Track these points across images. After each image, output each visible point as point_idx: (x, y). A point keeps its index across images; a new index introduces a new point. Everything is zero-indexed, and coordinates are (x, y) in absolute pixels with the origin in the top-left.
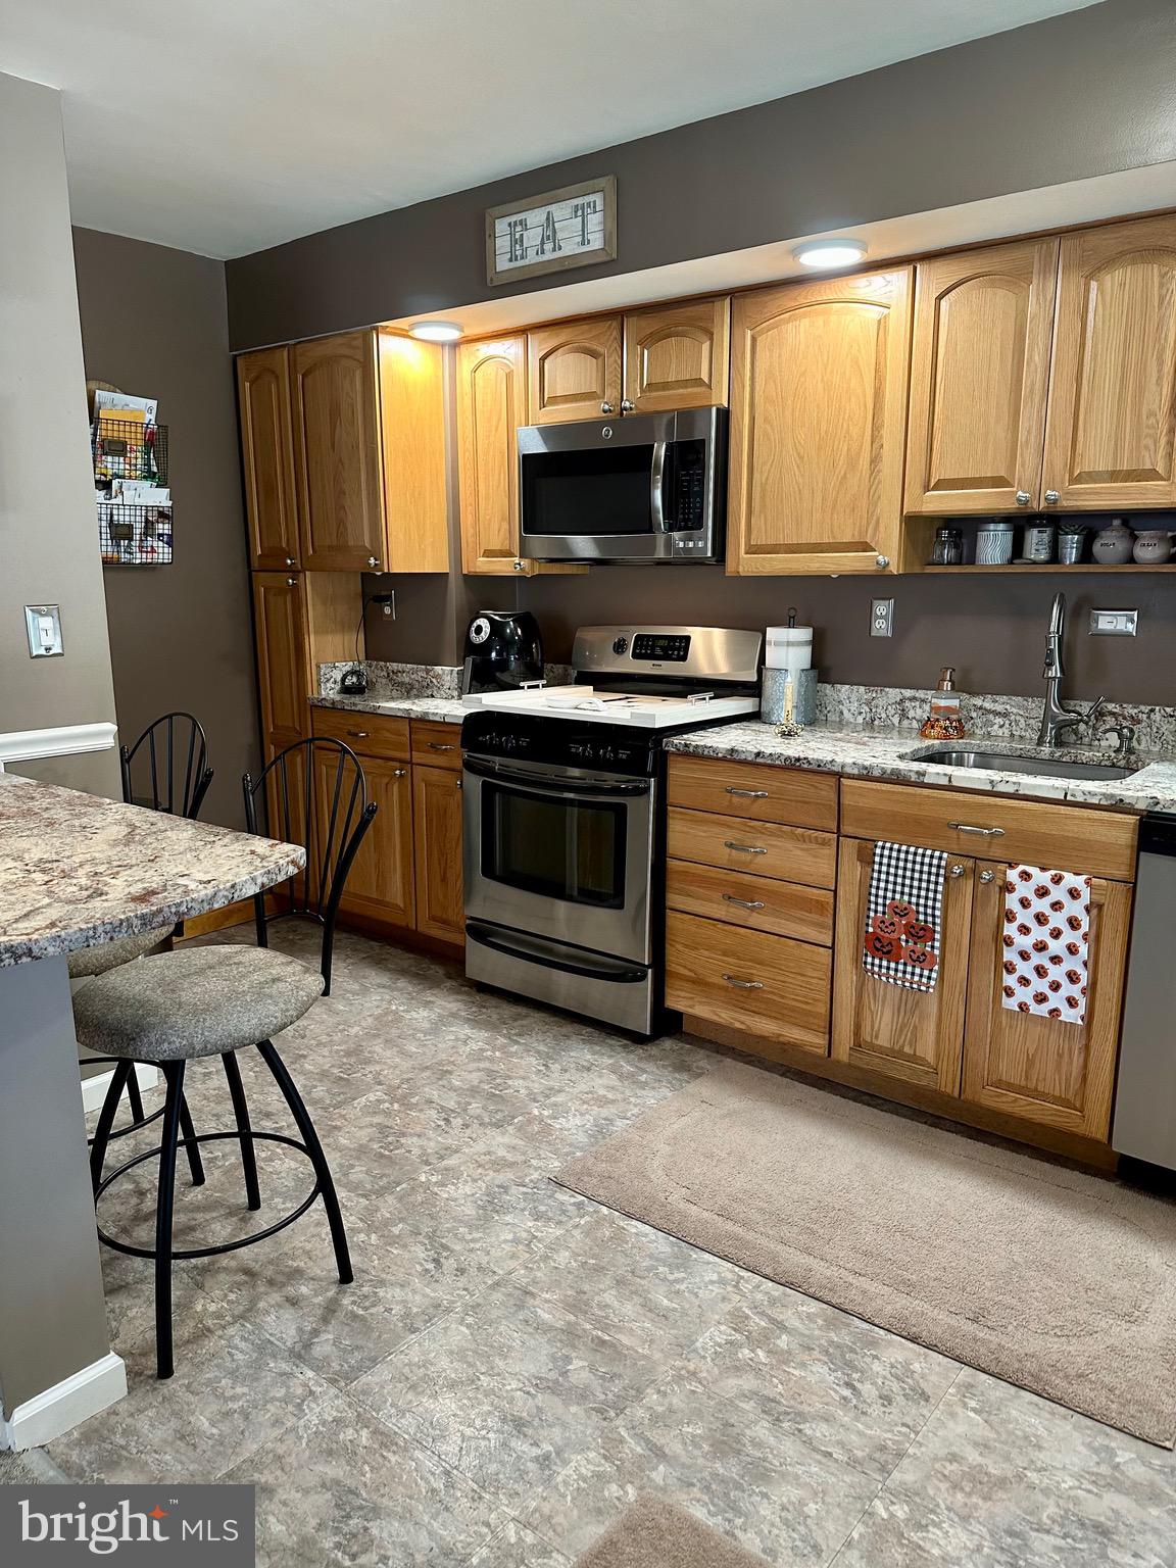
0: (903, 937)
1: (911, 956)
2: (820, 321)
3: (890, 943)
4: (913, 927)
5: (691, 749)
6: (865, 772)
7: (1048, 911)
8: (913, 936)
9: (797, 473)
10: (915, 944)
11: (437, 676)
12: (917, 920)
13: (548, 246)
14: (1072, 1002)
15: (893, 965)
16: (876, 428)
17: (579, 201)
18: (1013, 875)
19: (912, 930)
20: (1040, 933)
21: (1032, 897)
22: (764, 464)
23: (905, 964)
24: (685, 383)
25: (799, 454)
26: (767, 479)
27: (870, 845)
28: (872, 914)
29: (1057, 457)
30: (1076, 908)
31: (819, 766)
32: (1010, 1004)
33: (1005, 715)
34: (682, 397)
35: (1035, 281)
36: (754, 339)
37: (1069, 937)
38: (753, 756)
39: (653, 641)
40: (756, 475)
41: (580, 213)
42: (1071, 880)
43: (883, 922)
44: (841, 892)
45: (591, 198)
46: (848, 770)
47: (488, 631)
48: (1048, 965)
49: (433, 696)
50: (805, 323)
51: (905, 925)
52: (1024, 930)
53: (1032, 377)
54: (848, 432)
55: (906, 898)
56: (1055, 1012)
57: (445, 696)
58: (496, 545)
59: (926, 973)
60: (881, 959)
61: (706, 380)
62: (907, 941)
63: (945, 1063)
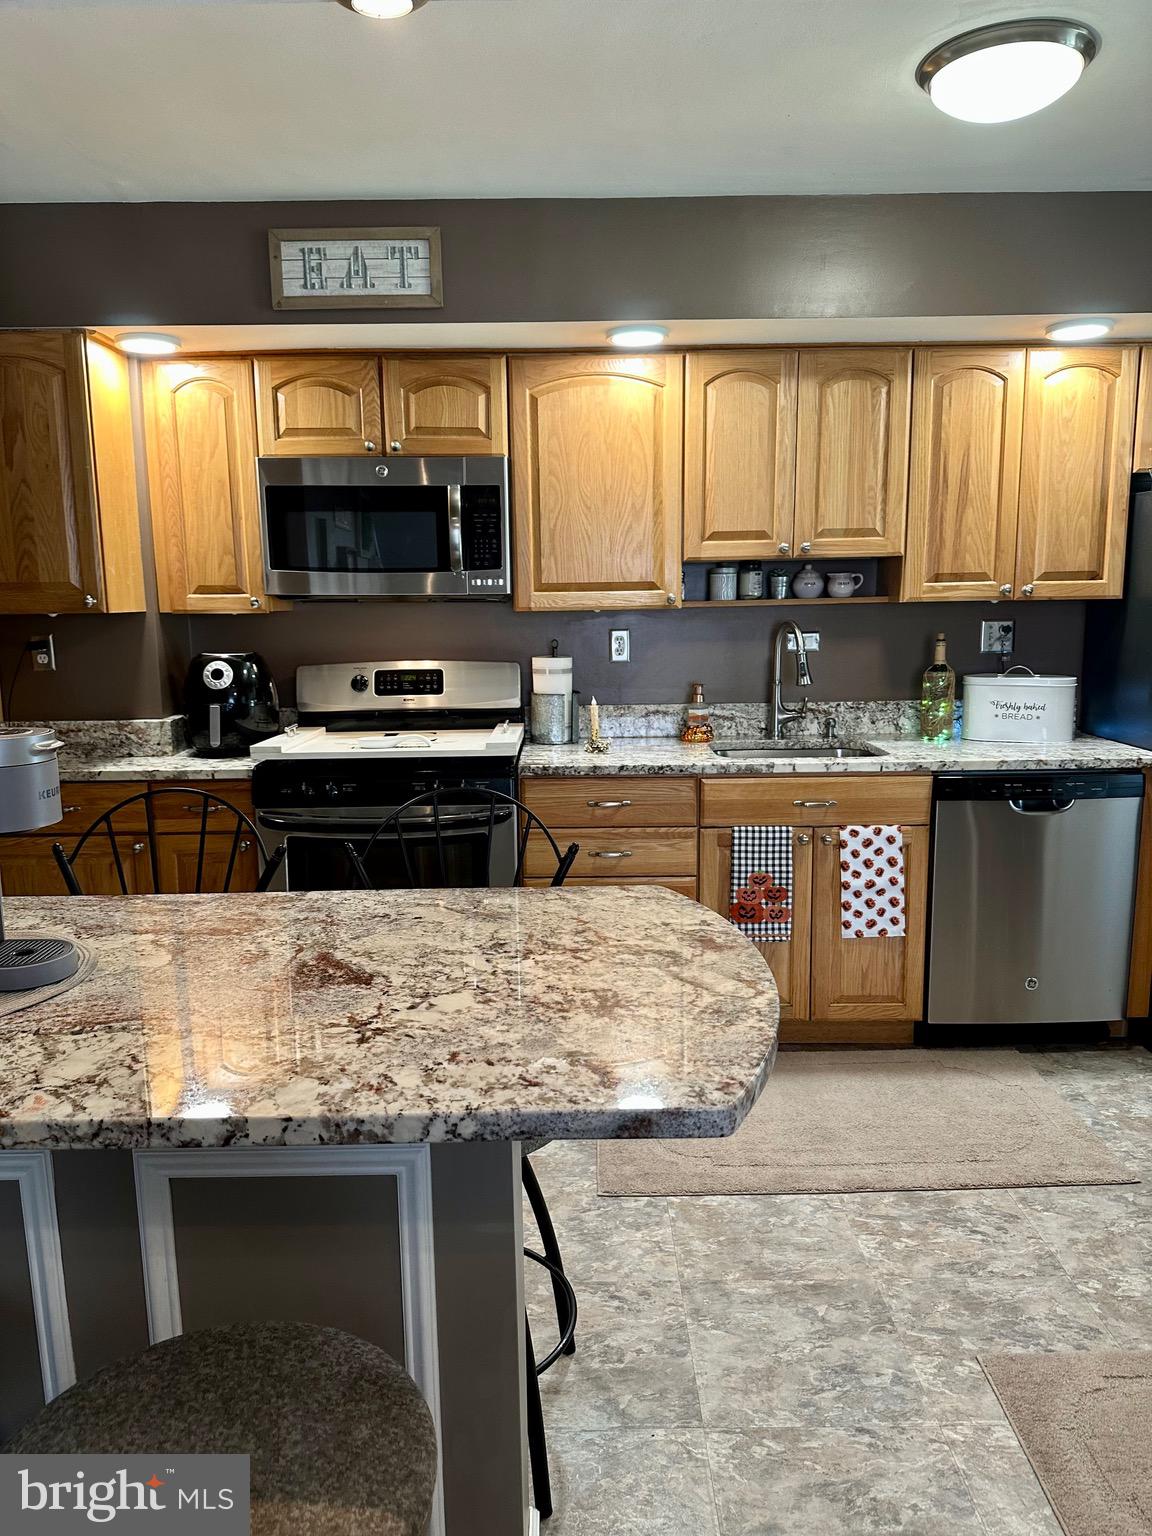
0: (764, 901)
1: (771, 915)
2: (600, 389)
3: (753, 909)
4: (771, 891)
5: (551, 772)
6: (723, 771)
7: (872, 857)
8: (771, 898)
9: (585, 521)
10: (774, 904)
11: (137, 731)
12: (774, 884)
13: (357, 282)
14: (894, 921)
15: (756, 926)
16: (657, 485)
17: (397, 244)
18: (845, 835)
19: (770, 894)
20: (868, 875)
21: (860, 848)
22: (552, 511)
23: (766, 923)
24: (460, 431)
25: (586, 506)
26: (555, 526)
27: (729, 831)
28: (736, 888)
29: (806, 517)
30: (892, 851)
31: (681, 771)
32: (849, 934)
33: (732, 719)
34: (458, 444)
35: (782, 382)
36: (534, 401)
37: (889, 872)
38: (617, 770)
39: (399, 677)
40: (544, 523)
41: (397, 255)
42: (887, 831)
43: (745, 892)
44: (704, 875)
45: (413, 244)
46: (707, 771)
47: (232, 674)
48: (875, 897)
49: (130, 755)
50: (585, 390)
51: (764, 891)
52: (856, 874)
53: (783, 454)
54: (631, 488)
55: (763, 869)
56: (883, 932)
57: (151, 753)
58: (216, 580)
59: (783, 926)
60: (746, 924)
61: (484, 430)
62: (767, 904)
63: (798, 995)
